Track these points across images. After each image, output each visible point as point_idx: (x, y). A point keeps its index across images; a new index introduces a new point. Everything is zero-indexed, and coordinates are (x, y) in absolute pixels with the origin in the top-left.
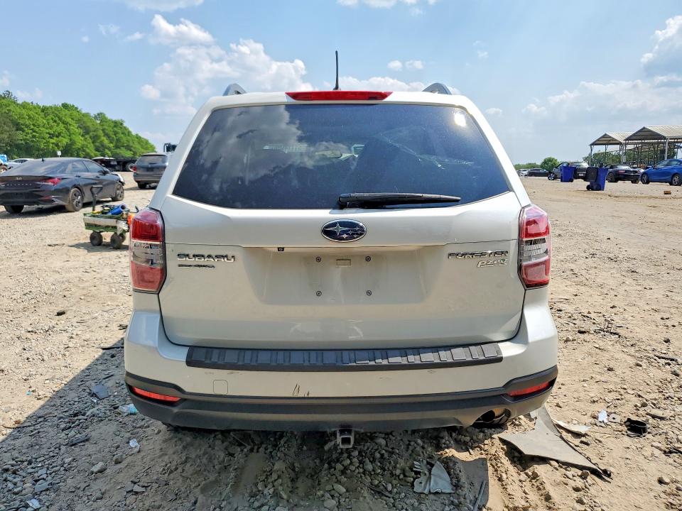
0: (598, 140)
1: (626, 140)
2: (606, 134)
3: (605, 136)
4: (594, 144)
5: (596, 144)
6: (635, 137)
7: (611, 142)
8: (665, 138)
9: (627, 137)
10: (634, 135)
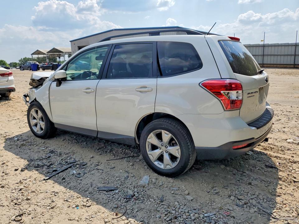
0: (35, 52)
1: (47, 53)
2: (38, 50)
3: (37, 51)
4: (33, 54)
5: (34, 54)
6: (51, 52)
7: (40, 53)
8: (63, 52)
9: (47, 51)
10: (50, 51)
